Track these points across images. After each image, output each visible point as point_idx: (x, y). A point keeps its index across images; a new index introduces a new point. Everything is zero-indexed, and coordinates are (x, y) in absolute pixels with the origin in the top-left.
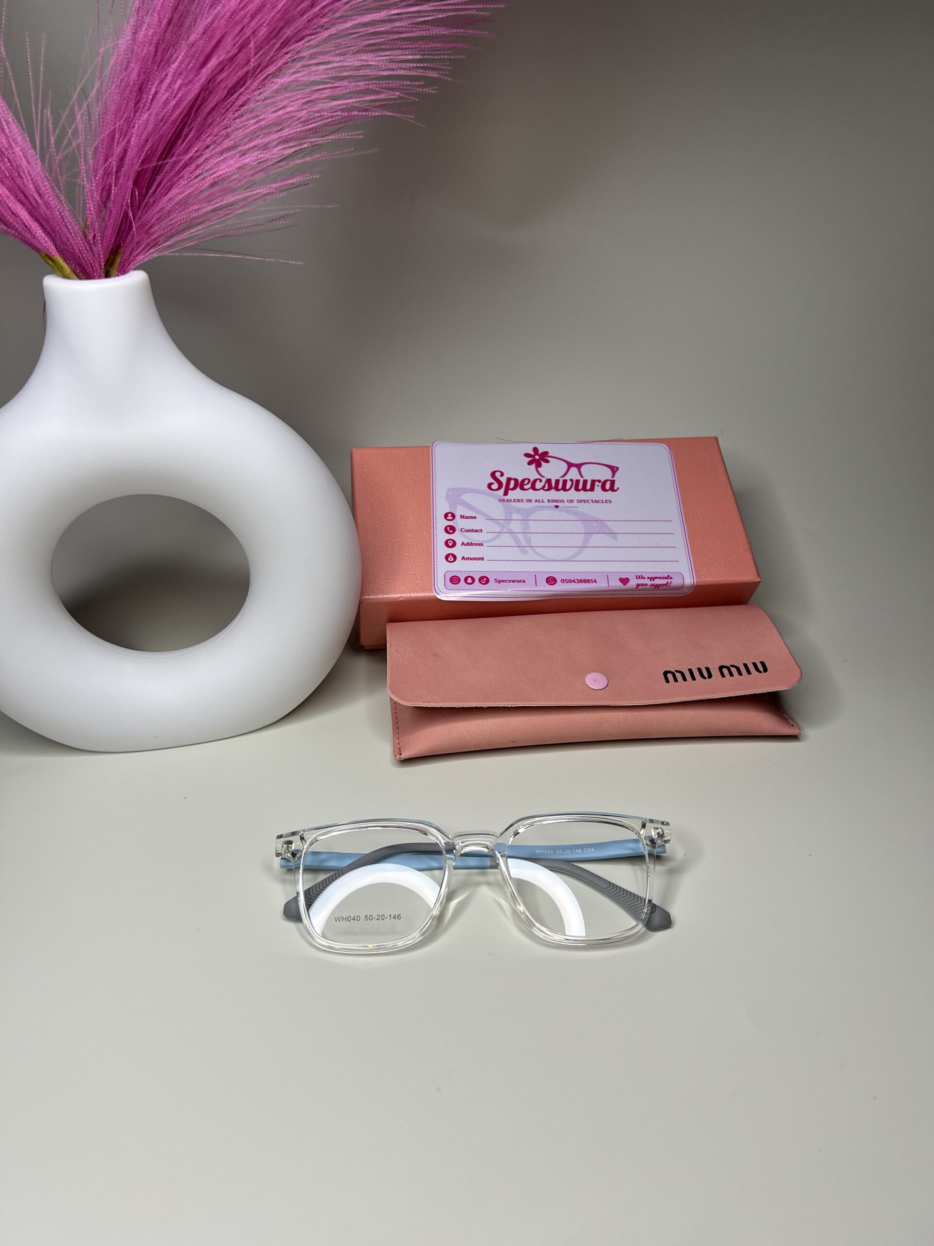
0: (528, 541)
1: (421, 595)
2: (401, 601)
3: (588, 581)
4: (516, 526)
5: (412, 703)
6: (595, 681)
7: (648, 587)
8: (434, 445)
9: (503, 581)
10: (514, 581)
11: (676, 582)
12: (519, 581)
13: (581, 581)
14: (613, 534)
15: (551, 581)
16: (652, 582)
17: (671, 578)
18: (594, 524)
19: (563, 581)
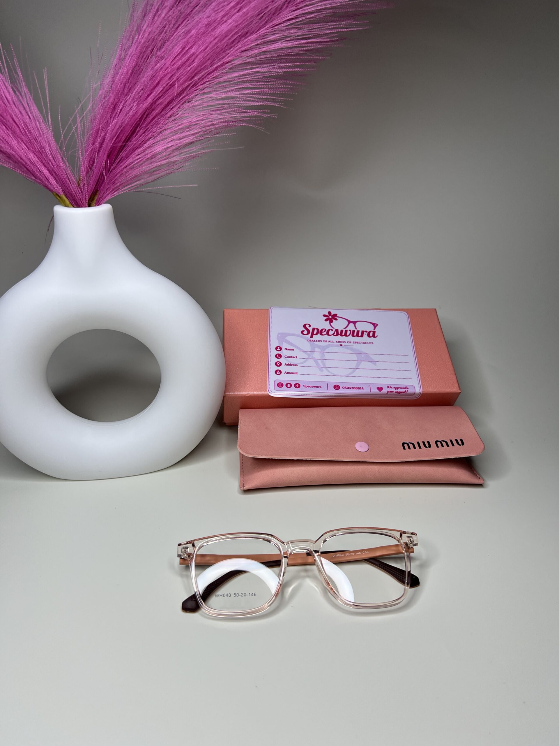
0: (324, 364)
1: (260, 393)
2: (248, 397)
3: (359, 388)
4: (317, 355)
5: (251, 455)
6: (361, 447)
7: (394, 393)
8: (271, 308)
9: (308, 387)
10: (315, 387)
11: (410, 391)
12: (318, 387)
13: (354, 388)
14: (373, 362)
15: (337, 387)
16: (397, 390)
17: (408, 388)
18: (363, 356)
19: (344, 388)
